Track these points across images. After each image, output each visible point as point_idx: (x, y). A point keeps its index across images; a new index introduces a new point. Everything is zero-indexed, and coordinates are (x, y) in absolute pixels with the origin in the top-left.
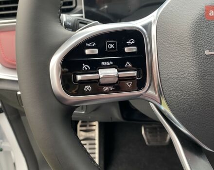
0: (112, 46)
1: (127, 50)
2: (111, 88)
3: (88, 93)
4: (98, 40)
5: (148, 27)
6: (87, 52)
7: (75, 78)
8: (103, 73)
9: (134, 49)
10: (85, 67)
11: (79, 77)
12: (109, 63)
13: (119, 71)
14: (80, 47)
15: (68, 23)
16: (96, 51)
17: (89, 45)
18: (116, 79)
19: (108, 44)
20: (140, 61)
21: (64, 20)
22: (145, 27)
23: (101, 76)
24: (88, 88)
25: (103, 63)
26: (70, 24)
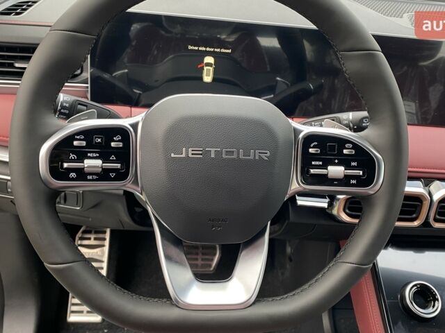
0: (99, 140)
1: (113, 144)
2: (95, 177)
3: (73, 179)
4: (88, 134)
5: (135, 126)
6: (76, 143)
7: (62, 166)
8: (88, 163)
9: (121, 145)
10: (72, 156)
11: (66, 165)
12: (95, 155)
13: (103, 163)
14: (69, 139)
15: (65, 104)
16: (84, 143)
17: (78, 137)
18: (101, 169)
19: (96, 137)
20: (124, 155)
21: (61, 100)
22: (132, 125)
23: (86, 166)
24: (73, 175)
25: (89, 155)
26: (67, 105)
